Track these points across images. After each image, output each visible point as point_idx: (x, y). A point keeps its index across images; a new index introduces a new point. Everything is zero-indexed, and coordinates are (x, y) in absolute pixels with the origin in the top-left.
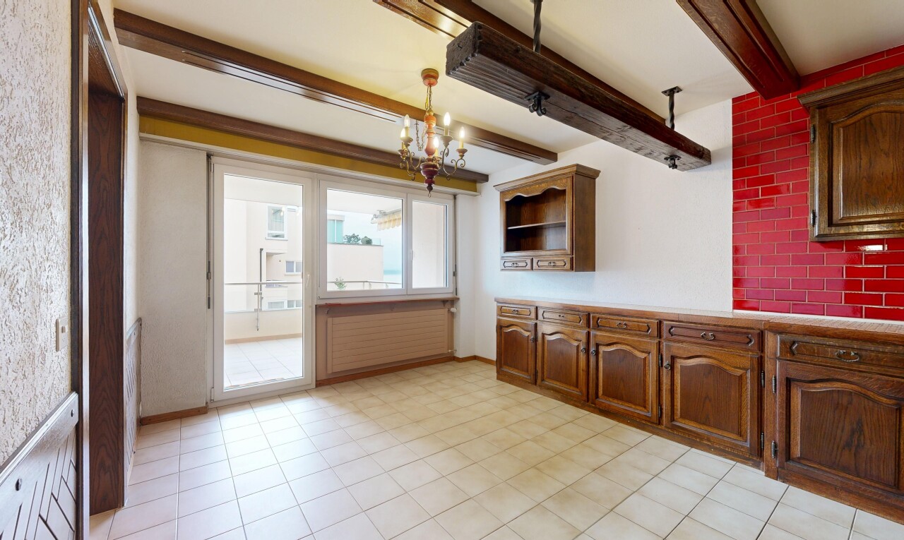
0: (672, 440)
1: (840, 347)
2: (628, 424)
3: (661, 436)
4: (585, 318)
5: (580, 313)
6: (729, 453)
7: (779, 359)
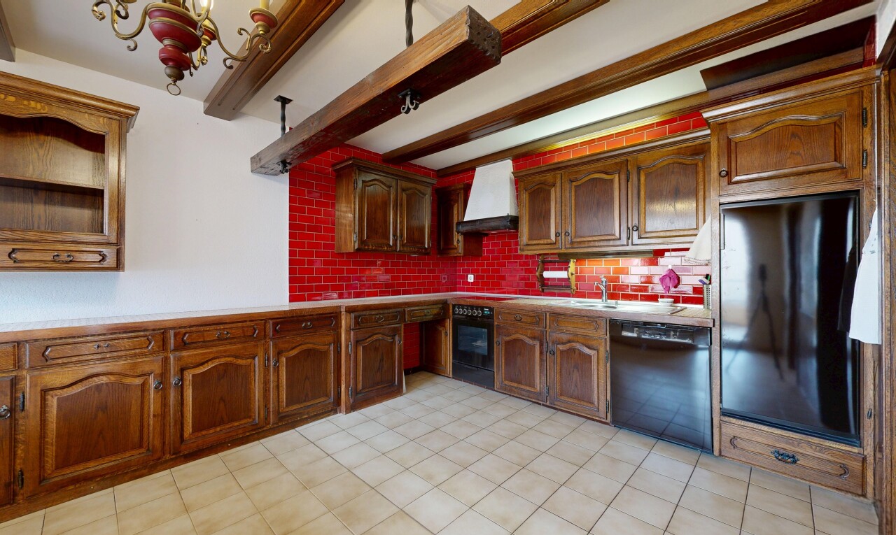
0: (278, 433)
1: (377, 314)
2: (229, 448)
3: (267, 437)
4: (159, 338)
5: (147, 333)
6: (319, 415)
7: (353, 329)
